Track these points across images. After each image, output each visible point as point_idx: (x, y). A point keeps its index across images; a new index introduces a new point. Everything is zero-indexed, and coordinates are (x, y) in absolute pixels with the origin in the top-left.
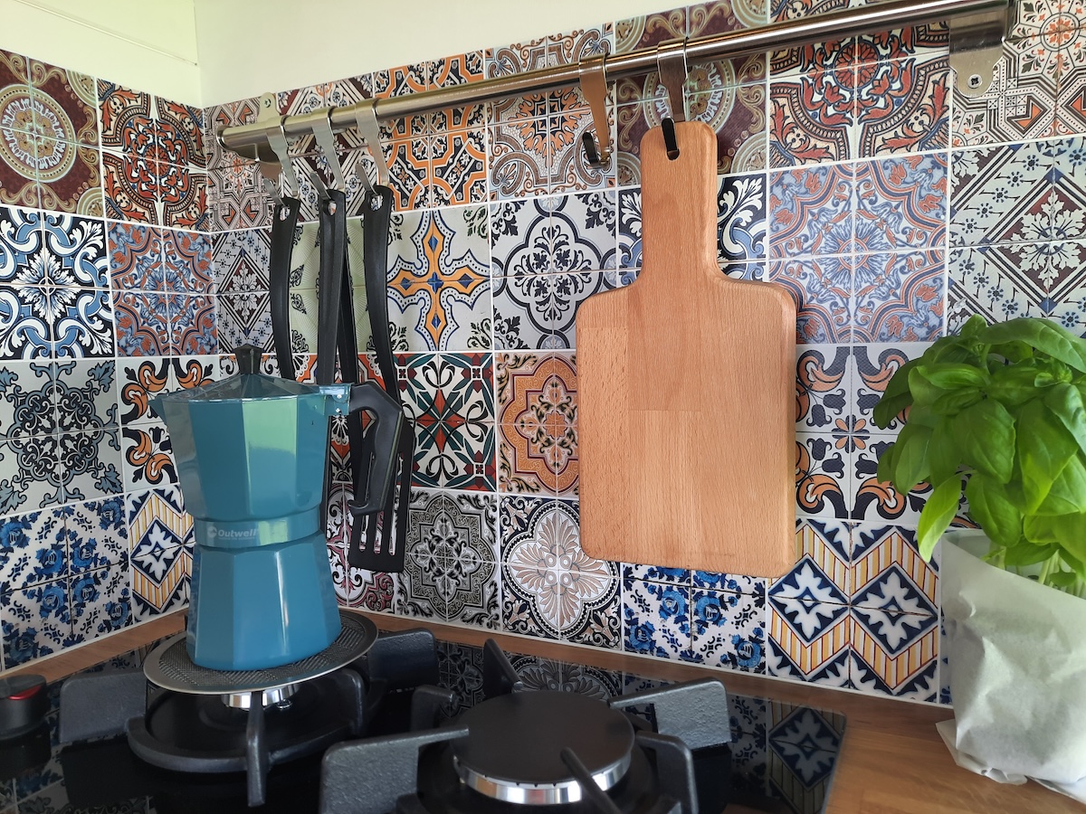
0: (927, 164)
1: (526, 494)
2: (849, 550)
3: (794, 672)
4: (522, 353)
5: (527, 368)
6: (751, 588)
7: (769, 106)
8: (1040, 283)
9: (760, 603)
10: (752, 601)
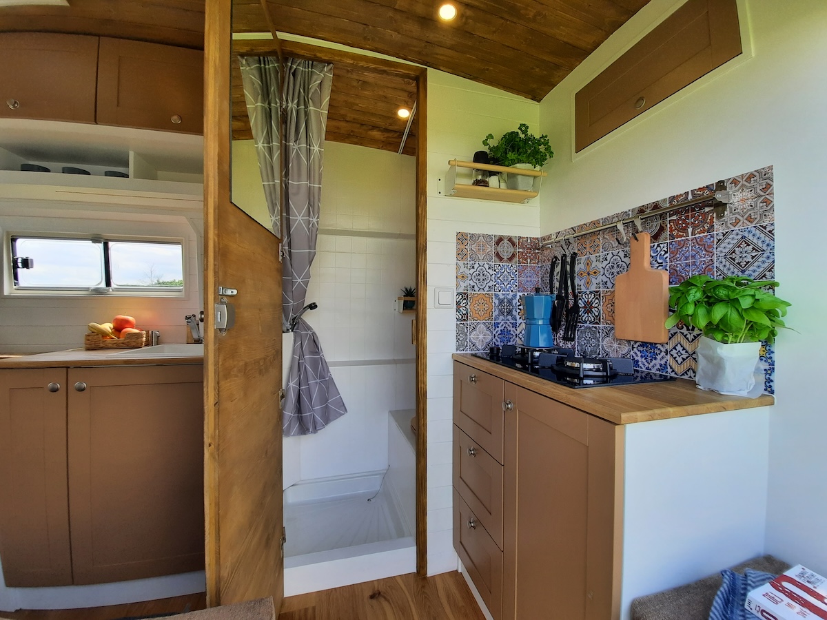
0: (709, 237)
1: (608, 326)
2: (690, 340)
3: (675, 373)
4: (608, 290)
5: (609, 293)
6: (664, 350)
7: (668, 225)
8: (741, 266)
9: (666, 354)
10: (664, 354)
